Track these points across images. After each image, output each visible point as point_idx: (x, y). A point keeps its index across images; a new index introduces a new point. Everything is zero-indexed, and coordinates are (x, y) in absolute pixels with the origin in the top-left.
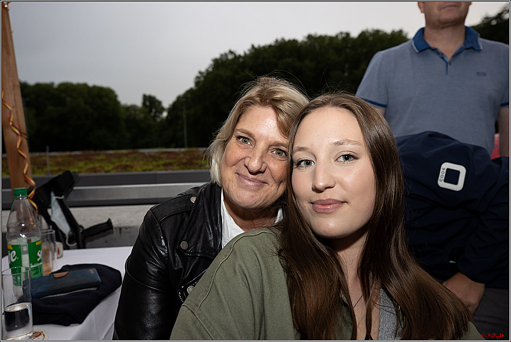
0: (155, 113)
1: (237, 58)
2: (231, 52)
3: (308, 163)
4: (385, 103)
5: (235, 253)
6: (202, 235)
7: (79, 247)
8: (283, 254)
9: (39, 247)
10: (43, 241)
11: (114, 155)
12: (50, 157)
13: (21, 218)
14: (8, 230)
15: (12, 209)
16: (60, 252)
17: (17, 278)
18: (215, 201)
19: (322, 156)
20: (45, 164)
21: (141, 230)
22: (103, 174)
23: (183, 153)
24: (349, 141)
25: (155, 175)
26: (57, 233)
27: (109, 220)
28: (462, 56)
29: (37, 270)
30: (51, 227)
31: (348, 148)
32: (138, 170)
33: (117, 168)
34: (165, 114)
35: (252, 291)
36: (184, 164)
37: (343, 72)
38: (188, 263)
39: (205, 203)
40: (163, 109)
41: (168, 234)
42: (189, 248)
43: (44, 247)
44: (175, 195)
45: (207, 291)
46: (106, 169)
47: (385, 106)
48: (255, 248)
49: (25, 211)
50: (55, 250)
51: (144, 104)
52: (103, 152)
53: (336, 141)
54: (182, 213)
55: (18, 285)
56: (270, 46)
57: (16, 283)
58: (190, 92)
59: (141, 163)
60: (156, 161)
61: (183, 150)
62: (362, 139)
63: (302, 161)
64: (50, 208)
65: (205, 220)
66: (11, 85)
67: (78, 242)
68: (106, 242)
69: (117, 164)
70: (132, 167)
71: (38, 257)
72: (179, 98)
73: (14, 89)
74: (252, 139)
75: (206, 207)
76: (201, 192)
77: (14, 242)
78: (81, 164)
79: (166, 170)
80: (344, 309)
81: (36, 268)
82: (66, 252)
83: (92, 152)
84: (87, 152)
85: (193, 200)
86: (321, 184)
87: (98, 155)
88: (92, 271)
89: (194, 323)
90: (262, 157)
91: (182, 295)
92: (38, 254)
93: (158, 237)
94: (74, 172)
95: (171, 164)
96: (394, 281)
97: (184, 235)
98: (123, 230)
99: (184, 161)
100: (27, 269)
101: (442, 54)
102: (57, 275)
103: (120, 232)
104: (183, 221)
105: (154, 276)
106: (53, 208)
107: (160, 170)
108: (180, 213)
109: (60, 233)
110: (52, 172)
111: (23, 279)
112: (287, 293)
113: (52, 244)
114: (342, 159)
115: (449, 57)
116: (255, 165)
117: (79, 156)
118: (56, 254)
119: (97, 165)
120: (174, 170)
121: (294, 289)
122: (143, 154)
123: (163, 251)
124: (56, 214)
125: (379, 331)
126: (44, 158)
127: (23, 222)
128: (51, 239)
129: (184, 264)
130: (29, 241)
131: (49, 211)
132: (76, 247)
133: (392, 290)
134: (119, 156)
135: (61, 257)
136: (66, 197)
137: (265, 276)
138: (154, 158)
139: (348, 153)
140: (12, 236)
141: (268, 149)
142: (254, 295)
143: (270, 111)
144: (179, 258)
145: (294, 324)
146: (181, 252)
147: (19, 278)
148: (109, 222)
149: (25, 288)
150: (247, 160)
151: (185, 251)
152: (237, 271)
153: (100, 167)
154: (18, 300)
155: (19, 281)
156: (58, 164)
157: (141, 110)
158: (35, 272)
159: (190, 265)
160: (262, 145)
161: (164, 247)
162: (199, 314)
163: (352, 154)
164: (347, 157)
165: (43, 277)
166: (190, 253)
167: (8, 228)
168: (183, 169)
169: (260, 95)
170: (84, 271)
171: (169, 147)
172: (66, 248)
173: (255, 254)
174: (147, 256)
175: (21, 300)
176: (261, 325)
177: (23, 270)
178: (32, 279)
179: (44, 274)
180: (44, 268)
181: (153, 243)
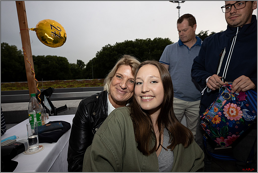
0: (82, 66)
1: (111, 47)
2: (109, 45)
3: (141, 83)
4: (169, 63)
5: (115, 115)
6: (101, 110)
7: (55, 115)
8: (131, 115)
9: (40, 115)
10: (42, 113)
11: (67, 81)
12: (43, 82)
13: (33, 104)
14: (29, 109)
15: (30, 101)
16: (48, 117)
17: (32, 126)
18: (105, 98)
19: (145, 81)
20: (42, 85)
21: (78, 108)
22: (63, 88)
23: (92, 81)
24: (155, 76)
25: (82, 88)
26: (46, 110)
27: (66, 105)
28: (194, 48)
29: (40, 123)
30: (44, 108)
31: (155, 79)
32: (76, 87)
33: (68, 86)
34: (85, 67)
35: (121, 128)
36: (92, 85)
37: (149, 52)
38: (96, 120)
39: (102, 98)
40: (85, 65)
41: (88, 110)
42: (96, 115)
43: (42, 115)
44: (90, 96)
45: (105, 129)
46: (64, 87)
47: (169, 64)
48: (122, 113)
49: (35, 102)
50: (46, 116)
51: (78, 63)
52: (62, 81)
53: (151, 76)
54: (93, 102)
55: (33, 129)
56: (123, 43)
57: (32, 128)
58: (94, 59)
59: (77, 84)
60: (82, 84)
61: (92, 80)
62: (160, 76)
63: (139, 83)
64: (44, 101)
65: (102, 105)
66: (29, 56)
67: (54, 113)
68: (65, 113)
69: (68, 85)
70: (73, 86)
71: (40, 119)
72: (90, 61)
73: (30, 58)
74: (122, 77)
75: (102, 100)
76: (100, 94)
77: (31, 113)
78: (55, 85)
79: (86, 87)
80: (153, 134)
81: (39, 123)
82: (50, 117)
83: (59, 81)
84: (57, 81)
85: (97, 97)
86: (144, 90)
87: (61, 82)
88: (60, 123)
89: (101, 140)
90: (126, 83)
91: (93, 131)
92: (40, 118)
93: (85, 111)
94: (53, 88)
95: (88, 85)
96: (169, 125)
97: (94, 110)
98: (71, 109)
99: (92, 84)
100: (36, 123)
101: (188, 47)
102: (47, 125)
103: (70, 109)
104: (94, 105)
105: (83, 125)
106: (45, 101)
107: (84, 87)
108: (92, 102)
109: (48, 110)
110: (44, 88)
111: (35, 127)
112: (133, 129)
113: (45, 114)
114: (152, 82)
115: (190, 48)
116: (123, 86)
117: (54, 82)
118: (46, 117)
119: (61, 85)
120: (89, 87)
121: (136, 128)
122: (77, 81)
123: (87, 116)
124: (46, 103)
125: (163, 142)
126: (41, 83)
127: (34, 106)
128: (45, 112)
129: (94, 120)
130: (36, 113)
131: (44, 102)
132: (54, 115)
133: (169, 128)
134: (69, 82)
135: (48, 119)
136: (50, 97)
137: (126, 123)
138: (81, 82)
139: (155, 81)
140: (30, 111)
141: (128, 80)
142: (122, 130)
143: (129, 67)
144: (92, 118)
145: (136, 140)
146: (93, 116)
147: (33, 126)
148: (66, 106)
149: (36, 130)
150: (121, 84)
151: (95, 116)
152: (116, 121)
153: (62, 86)
154: (33, 134)
155: (33, 127)
156: (46, 85)
157: (76, 65)
158: (39, 124)
159: (96, 121)
160: (126, 79)
161: (87, 114)
162: (102, 137)
163: (156, 81)
164: (154, 82)
165: (41, 126)
166: (96, 116)
167: (29, 108)
168: (92, 87)
169: (125, 61)
170: (57, 123)
171: (87, 79)
172: (50, 115)
173: (122, 115)
174: (81, 118)
175: (34, 134)
176: (124, 140)
177: (35, 123)
178: (38, 127)
179: (42, 125)
180: (42, 123)
181: (83, 113)
